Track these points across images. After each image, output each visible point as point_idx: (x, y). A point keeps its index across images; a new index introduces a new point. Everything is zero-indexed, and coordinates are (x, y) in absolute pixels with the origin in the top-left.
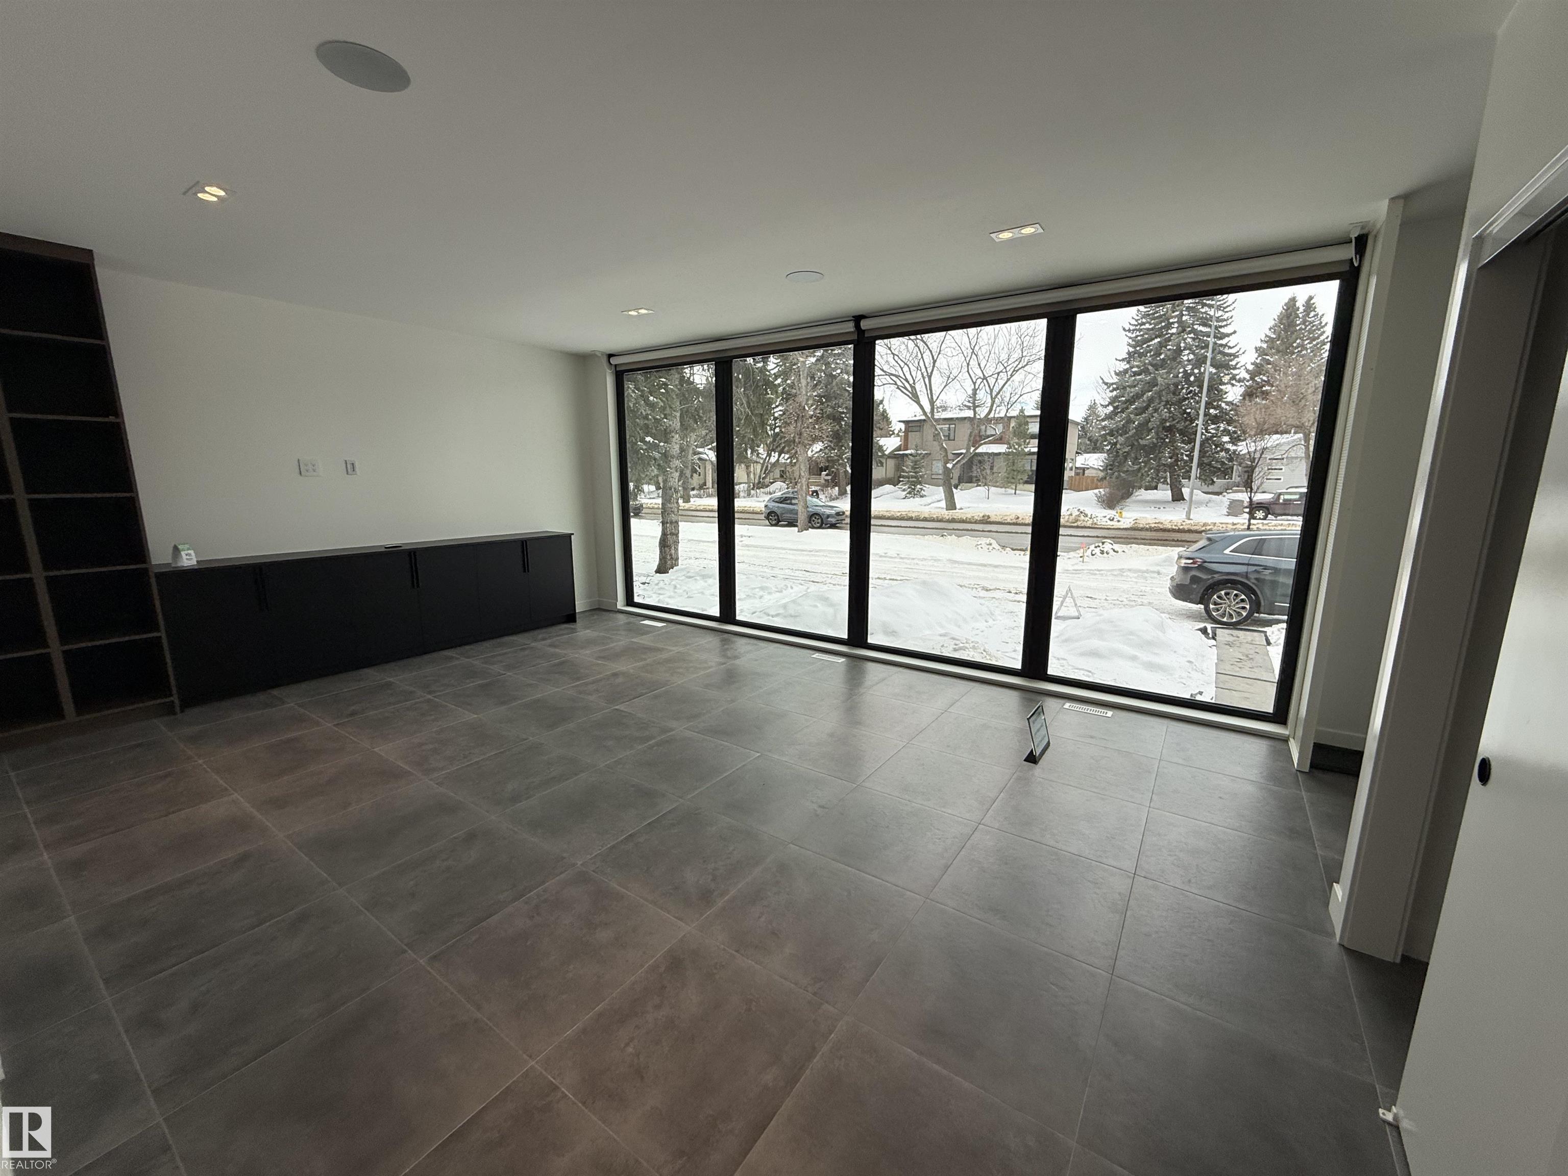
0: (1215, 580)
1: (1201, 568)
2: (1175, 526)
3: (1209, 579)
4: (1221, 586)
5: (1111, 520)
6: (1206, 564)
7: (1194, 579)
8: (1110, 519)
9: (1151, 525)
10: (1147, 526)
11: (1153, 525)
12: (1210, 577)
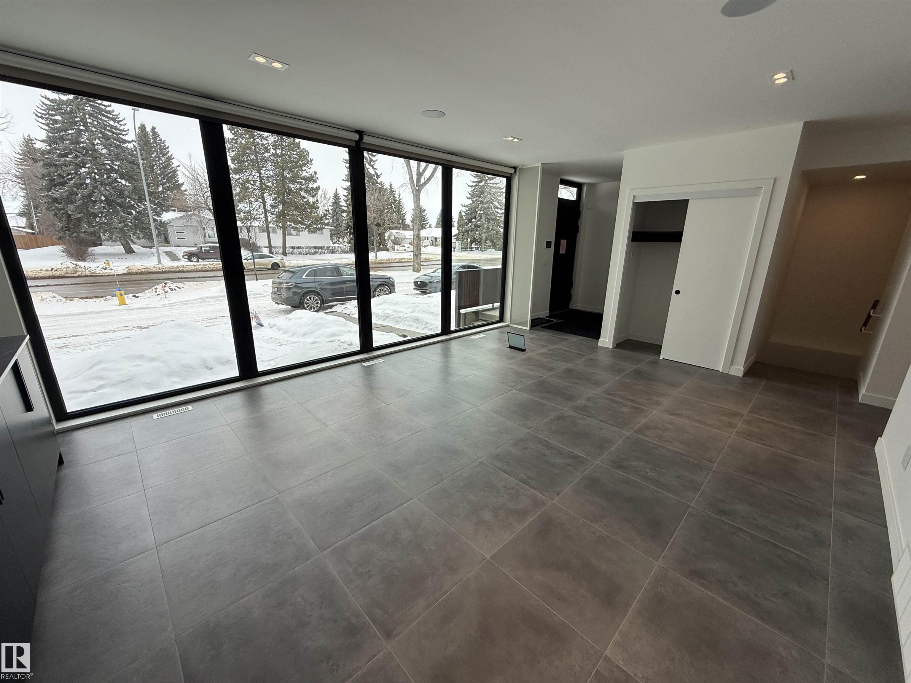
0: (304, 292)
1: (296, 287)
2: (159, 269)
3: (301, 292)
4: (307, 295)
5: (105, 269)
6: (297, 285)
7: (295, 293)
8: (103, 268)
9: (142, 270)
10: (139, 271)
11: (143, 270)
12: (301, 291)
